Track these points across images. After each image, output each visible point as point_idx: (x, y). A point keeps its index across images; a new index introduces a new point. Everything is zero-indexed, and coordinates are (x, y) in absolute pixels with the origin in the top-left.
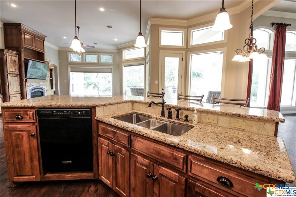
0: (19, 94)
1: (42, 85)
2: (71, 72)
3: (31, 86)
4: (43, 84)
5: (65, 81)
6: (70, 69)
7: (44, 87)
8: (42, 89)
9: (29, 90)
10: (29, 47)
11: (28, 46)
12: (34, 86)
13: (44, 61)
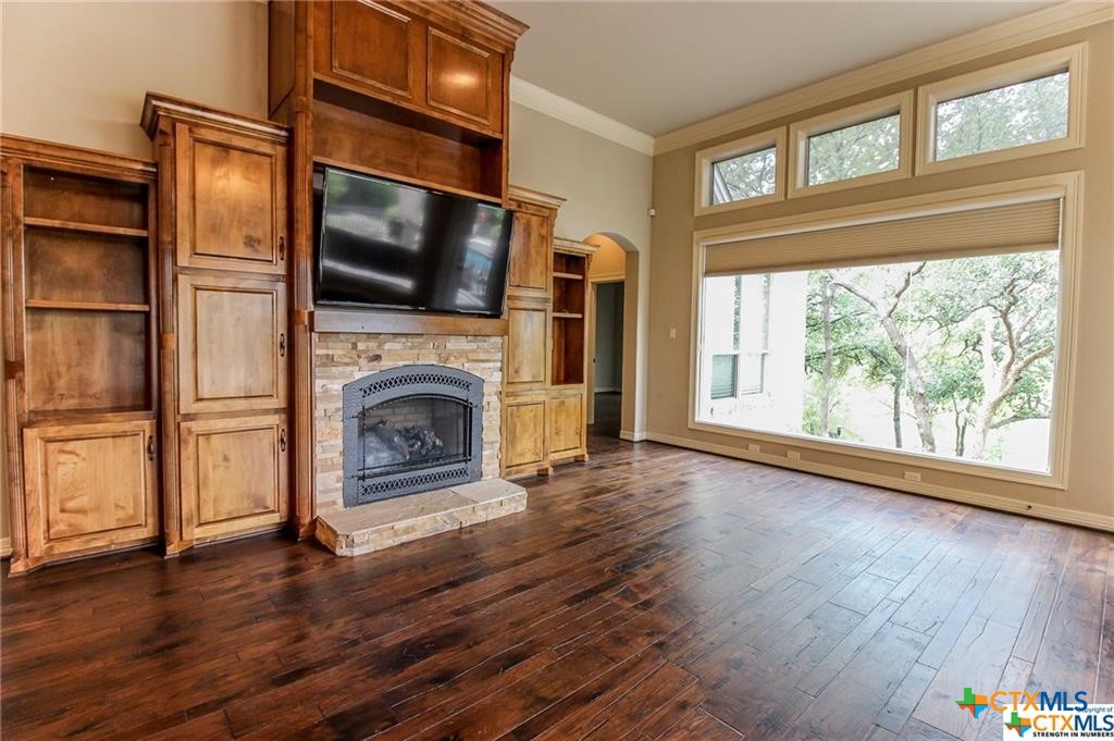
0: (277, 411)
1: (462, 354)
2: (709, 272)
3: (363, 362)
4: (474, 346)
5: (673, 333)
6: (700, 258)
7: (477, 370)
8: (467, 386)
9: (336, 387)
10: (373, 88)
11: (356, 77)
12: (386, 364)
13: (499, 196)
